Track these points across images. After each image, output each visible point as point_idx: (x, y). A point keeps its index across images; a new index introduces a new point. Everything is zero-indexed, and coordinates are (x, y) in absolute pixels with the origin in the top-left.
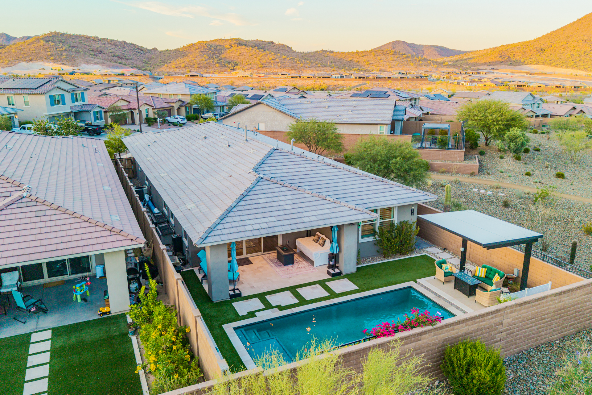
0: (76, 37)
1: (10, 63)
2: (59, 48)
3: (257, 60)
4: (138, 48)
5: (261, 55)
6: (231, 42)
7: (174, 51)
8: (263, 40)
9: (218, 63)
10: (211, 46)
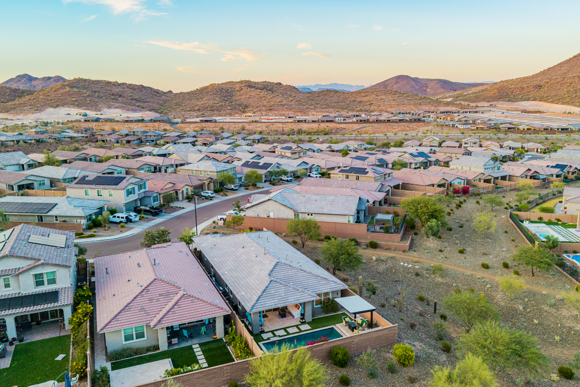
0: (98, 82)
1: (39, 109)
2: (83, 94)
3: (265, 103)
4: (155, 92)
5: (269, 97)
6: (241, 85)
7: (188, 93)
8: (272, 82)
9: (230, 106)
10: (222, 89)
